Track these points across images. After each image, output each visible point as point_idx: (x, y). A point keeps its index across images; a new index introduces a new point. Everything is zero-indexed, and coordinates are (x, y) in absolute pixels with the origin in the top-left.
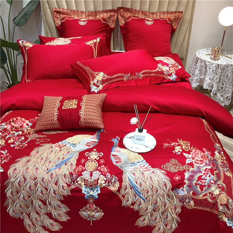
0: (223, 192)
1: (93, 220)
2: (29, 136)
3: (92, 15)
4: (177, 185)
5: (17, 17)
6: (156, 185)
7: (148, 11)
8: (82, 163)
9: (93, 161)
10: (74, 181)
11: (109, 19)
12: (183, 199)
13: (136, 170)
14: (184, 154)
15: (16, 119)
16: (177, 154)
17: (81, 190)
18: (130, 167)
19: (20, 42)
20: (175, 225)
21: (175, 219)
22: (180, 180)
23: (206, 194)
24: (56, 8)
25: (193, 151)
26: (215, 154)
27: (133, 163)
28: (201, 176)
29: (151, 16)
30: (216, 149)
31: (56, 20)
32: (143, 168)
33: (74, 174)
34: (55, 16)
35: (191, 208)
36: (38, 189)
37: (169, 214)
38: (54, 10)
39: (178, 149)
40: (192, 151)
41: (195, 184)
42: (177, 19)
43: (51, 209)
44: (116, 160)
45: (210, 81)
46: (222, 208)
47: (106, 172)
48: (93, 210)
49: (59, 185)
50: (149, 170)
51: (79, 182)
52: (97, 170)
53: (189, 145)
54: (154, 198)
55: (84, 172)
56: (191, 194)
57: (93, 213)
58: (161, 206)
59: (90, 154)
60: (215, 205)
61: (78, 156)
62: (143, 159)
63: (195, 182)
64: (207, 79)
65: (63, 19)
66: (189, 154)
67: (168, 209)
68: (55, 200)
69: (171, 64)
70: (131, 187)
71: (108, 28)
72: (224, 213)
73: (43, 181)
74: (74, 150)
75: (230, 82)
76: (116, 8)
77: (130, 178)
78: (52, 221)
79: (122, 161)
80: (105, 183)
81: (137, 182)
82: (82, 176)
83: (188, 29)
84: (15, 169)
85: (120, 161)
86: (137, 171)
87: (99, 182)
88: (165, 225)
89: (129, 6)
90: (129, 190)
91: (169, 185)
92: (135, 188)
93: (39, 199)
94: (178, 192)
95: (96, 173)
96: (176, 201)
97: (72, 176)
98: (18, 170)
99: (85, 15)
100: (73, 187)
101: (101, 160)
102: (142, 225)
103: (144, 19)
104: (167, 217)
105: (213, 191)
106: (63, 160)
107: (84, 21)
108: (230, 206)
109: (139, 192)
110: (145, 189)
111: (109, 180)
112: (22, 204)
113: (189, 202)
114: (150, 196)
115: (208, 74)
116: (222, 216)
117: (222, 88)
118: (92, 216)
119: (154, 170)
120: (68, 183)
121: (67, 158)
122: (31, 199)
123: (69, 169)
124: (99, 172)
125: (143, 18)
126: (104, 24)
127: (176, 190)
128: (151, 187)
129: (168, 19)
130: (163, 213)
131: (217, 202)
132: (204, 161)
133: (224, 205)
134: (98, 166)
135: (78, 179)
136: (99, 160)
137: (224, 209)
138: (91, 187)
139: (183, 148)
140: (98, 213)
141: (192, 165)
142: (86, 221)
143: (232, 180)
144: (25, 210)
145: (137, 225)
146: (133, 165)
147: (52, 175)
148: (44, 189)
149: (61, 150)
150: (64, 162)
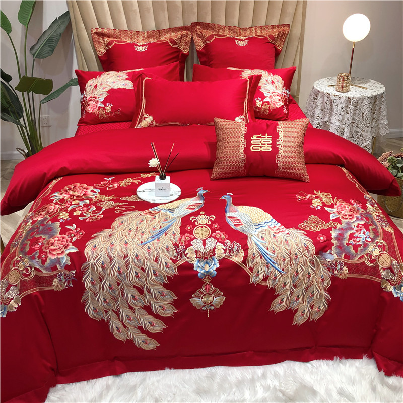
1: (210, 310)
2: (102, 204)
3: (153, 36)
4: (322, 248)
5: (35, 45)
6: (294, 249)
7: (237, 25)
8: (188, 230)
9: (204, 227)
10: (181, 255)
11: (181, 41)
12: (332, 266)
14: (327, 209)
15: (73, 187)
16: (317, 209)
17: (192, 266)
18: (256, 230)
20: (324, 305)
21: (324, 297)
22: (327, 240)
23: (363, 257)
24: (97, 29)
25: (338, 203)
26: (366, 206)
27: (259, 224)
28: (353, 234)
29: (243, 33)
30: (367, 200)
31: (97, 46)
32: (273, 230)
33: (180, 245)
34: (96, 41)
35: (344, 277)
36: (131, 270)
37: (315, 289)
38: (95, 31)
39: (316, 203)
40: (336, 205)
41: (346, 244)
42: (282, 36)
43: (151, 300)
44: (235, 222)
45: (338, 124)
46: (385, 274)
47: (224, 239)
48: (210, 294)
49: (161, 262)
50: (282, 231)
51: (188, 256)
52: (210, 237)
54: (294, 267)
55: (194, 241)
56: (343, 258)
57: (211, 299)
58: (304, 279)
59: (197, 218)
60: (375, 270)
61: (180, 222)
62: (271, 218)
63: (345, 242)
64: (334, 120)
65: (109, 44)
66: (332, 208)
67: (313, 282)
68: (156, 285)
70: (260, 255)
71: (179, 54)
72: (388, 280)
73: (137, 258)
74: (173, 216)
75: (368, 122)
76: (190, 24)
77: (258, 243)
78: (151, 318)
80: (225, 253)
81: (267, 248)
82: (191, 247)
83: (299, 50)
84: (95, 247)
85: (240, 224)
86: (266, 234)
87: (216, 253)
88: (310, 306)
89: (208, 20)
90: (259, 260)
91: (312, 249)
92: (266, 256)
93: (133, 285)
94: (325, 256)
95: (210, 241)
96: (323, 271)
97: (178, 247)
98: (99, 247)
99: (143, 37)
100: (180, 263)
101: (213, 225)
102: (280, 310)
103: (234, 38)
104: (313, 295)
105: (370, 251)
106: (160, 229)
107: (143, 46)
108: (395, 270)
109: (273, 260)
110: (280, 256)
111: (230, 249)
112: (108, 296)
113: (341, 269)
114: (287, 265)
115: (335, 113)
116: (386, 284)
117: (357, 133)
118: (209, 304)
119: (289, 230)
120: (173, 258)
121: (166, 226)
122: (122, 286)
123: (172, 239)
124: (213, 239)
125: (231, 37)
126: (173, 48)
127: (322, 255)
128: (287, 253)
129: (269, 36)
130: (307, 289)
131: (378, 265)
132: (355, 215)
133: (387, 269)
134: (210, 232)
135: (187, 251)
136: (211, 224)
137: (388, 274)
138: (206, 260)
139: (324, 200)
140: (218, 298)
141: (338, 221)
142: (201, 311)
143: (394, 236)
144: (112, 305)
145: (273, 310)
146: (258, 226)
147: (149, 249)
148: (139, 270)
149: (154, 218)
150: (164, 231)
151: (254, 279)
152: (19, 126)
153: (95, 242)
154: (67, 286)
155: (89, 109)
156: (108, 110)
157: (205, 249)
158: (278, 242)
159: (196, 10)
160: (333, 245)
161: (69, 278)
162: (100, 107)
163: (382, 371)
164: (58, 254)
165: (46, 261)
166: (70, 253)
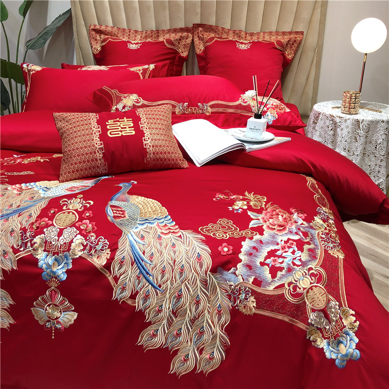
0: (319, 285)
1: (56, 328)
3: (152, 36)
6: (181, 258)
7: (243, 29)
8: (50, 215)
9: (71, 213)
10: (26, 243)
11: (179, 43)
12: (234, 293)
13: (148, 231)
14: (249, 213)
16: (235, 212)
17: (36, 261)
18: (138, 225)
19: (25, 66)
20: (220, 352)
21: (219, 338)
22: (231, 253)
23: (282, 286)
24: (95, 26)
25: (268, 210)
26: (313, 219)
27: (147, 220)
28: (277, 250)
29: (249, 38)
30: (319, 213)
32: (162, 229)
33: (29, 230)
35: (249, 313)
37: (205, 324)
38: (92, 27)
39: (239, 205)
41: (261, 263)
42: (293, 44)
44: (116, 213)
46: (314, 318)
47: (89, 232)
48: (56, 305)
50: (173, 232)
51: (34, 246)
52: (73, 225)
53: (265, 200)
54: (175, 285)
55: (49, 228)
56: (251, 283)
57: (57, 313)
58: (190, 305)
59: (69, 201)
60: (299, 311)
61: (47, 203)
62: (168, 213)
63: (260, 260)
65: (104, 41)
66: (258, 213)
67: (202, 312)
69: (273, 105)
70: (132, 261)
72: (320, 329)
74: (42, 196)
76: (191, 26)
77: (134, 243)
79: (127, 216)
80: (84, 250)
81: (144, 252)
82: (43, 235)
85: (123, 216)
86: (149, 233)
87: (72, 248)
88: (198, 350)
89: (212, 22)
90: (128, 267)
91: (208, 261)
92: (140, 263)
94: (226, 277)
95: (69, 231)
96: (221, 299)
97: (25, 234)
99: (141, 37)
100: (22, 254)
101: (85, 212)
102: (152, 346)
103: (236, 41)
105: (296, 280)
107: (136, 44)
108: (333, 315)
109: (147, 270)
110: (158, 265)
111: (92, 245)
113: (246, 299)
114: (167, 281)
116: (315, 335)
118: (55, 319)
119: (184, 232)
120: (15, 246)
121: (27, 206)
123: (24, 222)
124: (75, 230)
125: (234, 40)
126: (169, 48)
127: (222, 274)
128: (170, 262)
129: (277, 41)
130: (193, 321)
131: (305, 303)
132: (288, 226)
133: (319, 311)
134: (77, 220)
135: (35, 240)
136: (83, 212)
137: (320, 319)
138: (56, 255)
139: (251, 204)
140: (67, 313)
141: (260, 230)
142: (45, 329)
143: (341, 265)
145: (142, 346)
146: (144, 222)
149: (20, 194)
150: (19, 211)
151: (118, 294)
158: (161, 245)
159: (198, 11)
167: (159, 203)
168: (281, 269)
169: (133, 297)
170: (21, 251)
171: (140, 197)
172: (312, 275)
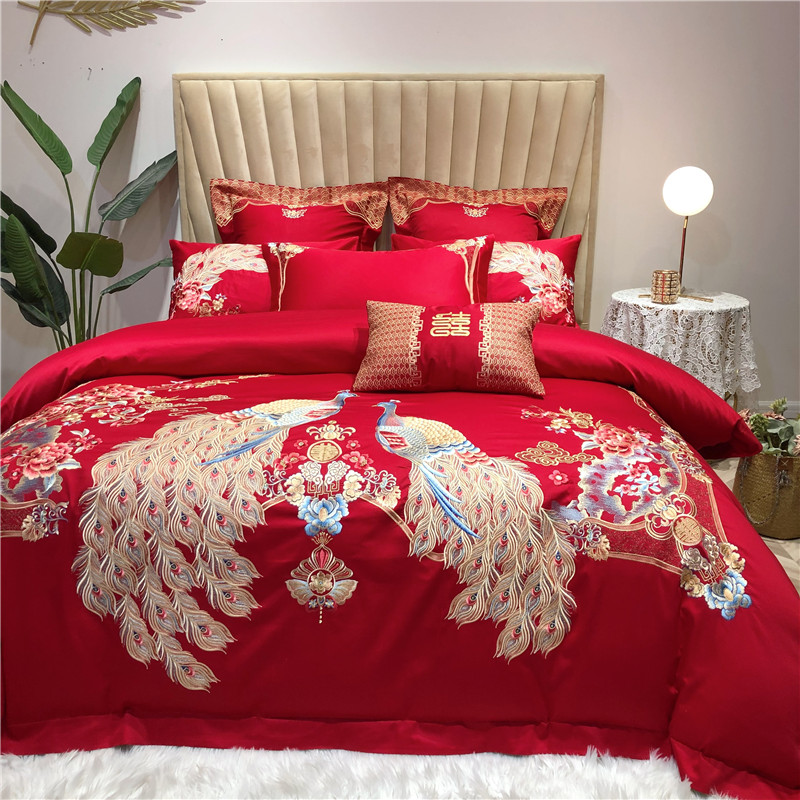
0: (687, 515)
1: (325, 607)
2: (149, 406)
3: (320, 197)
4: (558, 497)
5: (111, 201)
6: (501, 492)
7: (470, 184)
8: (298, 448)
9: (329, 444)
11: (367, 208)
12: (578, 534)
13: (446, 460)
14: (577, 433)
15: (108, 387)
16: (557, 432)
17: (295, 510)
18: (430, 454)
20: (563, 620)
21: (562, 599)
22: (568, 483)
23: (641, 519)
24: (221, 180)
25: (601, 429)
26: (662, 439)
27: (439, 447)
28: (626, 476)
29: (480, 198)
31: (218, 208)
32: (464, 458)
33: (276, 470)
34: (217, 200)
35: (602, 558)
36: (174, 510)
37: (541, 580)
38: (217, 183)
39: (559, 425)
41: (608, 492)
42: (552, 207)
43: (208, 576)
44: (392, 441)
46: (688, 557)
47: (365, 465)
48: (326, 572)
49: (235, 500)
50: (481, 461)
51: (288, 490)
52: (339, 459)
53: (591, 418)
54: (497, 528)
55: (305, 464)
56: (599, 518)
57: (327, 584)
58: (519, 555)
59: (320, 430)
60: (668, 549)
61: (286, 434)
62: (465, 438)
63: (605, 489)
65: (239, 204)
66: (588, 434)
67: (537, 564)
68: (221, 545)
70: (432, 500)
71: (362, 230)
72: (697, 572)
73: (188, 489)
74: (274, 425)
75: (715, 361)
76: (385, 180)
77: (431, 477)
78: (205, 616)
79: (407, 443)
80: (363, 489)
81: (448, 487)
82: (298, 475)
83: (586, 235)
84: (113, 463)
85: (403, 444)
86: (448, 463)
87: (345, 487)
88: (533, 619)
89: (420, 174)
90: (429, 509)
91: (538, 495)
92: (444, 502)
93: (176, 541)
94: (563, 514)
95: (336, 466)
96: (560, 544)
97: (272, 474)
98: (120, 465)
99: (302, 198)
100: (272, 502)
101: (349, 442)
102: (468, 620)
103: (462, 204)
104: (537, 594)
105: (658, 510)
106: (245, 443)
107: (297, 209)
108: (711, 552)
109: (457, 512)
111: (374, 482)
112: (125, 562)
113: (595, 540)
114: (485, 524)
115: (648, 341)
116: (691, 582)
118: (324, 594)
119: (496, 460)
120: (259, 493)
121: (256, 440)
122: (152, 542)
123: (264, 459)
124: (344, 464)
125: (458, 202)
126: (353, 216)
127: (558, 510)
128: (487, 498)
129: (527, 204)
130: (524, 578)
131: (673, 539)
132: (632, 448)
133: (693, 547)
134: (341, 452)
135: (288, 482)
136: (345, 441)
137: (695, 558)
138: (324, 499)
139: (575, 422)
140: (342, 582)
141: (597, 453)
142: (307, 610)
143: (711, 490)
144: (131, 583)
145: (454, 620)
146: (436, 450)
147: (215, 472)
148: (192, 511)
149: (239, 425)
150: (250, 447)
151: (417, 548)
152: (57, 332)
153: (116, 455)
154: (47, 533)
155: (183, 304)
156: (218, 306)
157: (323, 479)
158: (469, 477)
159: (398, 156)
160: (582, 491)
161: (55, 517)
162: (203, 301)
163: (687, 780)
164: (41, 471)
165: (17, 481)
166: (65, 469)
167: (447, 426)
168: (636, 498)
169: (439, 549)
170: (269, 498)
171: (416, 419)
172: (677, 503)
